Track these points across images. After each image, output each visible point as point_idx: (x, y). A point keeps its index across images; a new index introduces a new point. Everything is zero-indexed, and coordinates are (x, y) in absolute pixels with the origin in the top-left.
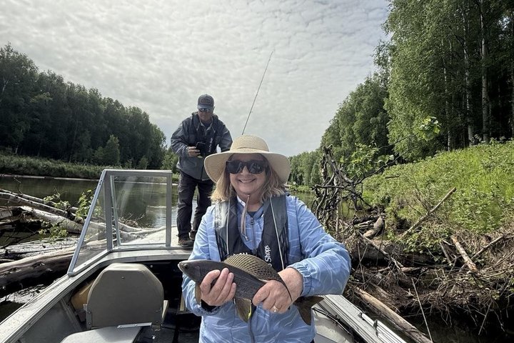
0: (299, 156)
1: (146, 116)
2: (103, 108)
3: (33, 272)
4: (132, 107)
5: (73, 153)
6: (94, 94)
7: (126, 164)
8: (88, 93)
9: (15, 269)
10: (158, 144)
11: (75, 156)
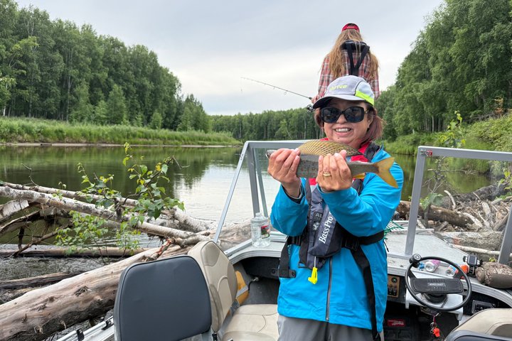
1: (153, 55)
2: (101, 50)
3: (77, 302)
4: (136, 45)
5: (70, 112)
6: (88, 31)
7: (134, 121)
8: (80, 30)
9: (52, 299)
10: (172, 94)
11: (73, 114)
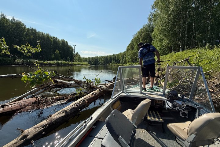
0: (119, 54)
1: (67, 42)
2: (52, 40)
6: (48, 35)
7: (63, 60)
8: (46, 35)
